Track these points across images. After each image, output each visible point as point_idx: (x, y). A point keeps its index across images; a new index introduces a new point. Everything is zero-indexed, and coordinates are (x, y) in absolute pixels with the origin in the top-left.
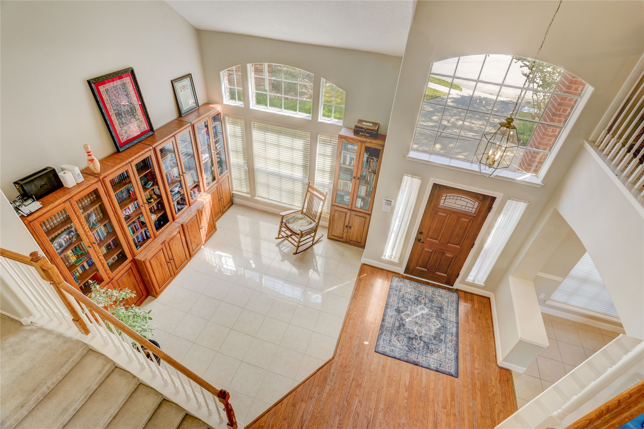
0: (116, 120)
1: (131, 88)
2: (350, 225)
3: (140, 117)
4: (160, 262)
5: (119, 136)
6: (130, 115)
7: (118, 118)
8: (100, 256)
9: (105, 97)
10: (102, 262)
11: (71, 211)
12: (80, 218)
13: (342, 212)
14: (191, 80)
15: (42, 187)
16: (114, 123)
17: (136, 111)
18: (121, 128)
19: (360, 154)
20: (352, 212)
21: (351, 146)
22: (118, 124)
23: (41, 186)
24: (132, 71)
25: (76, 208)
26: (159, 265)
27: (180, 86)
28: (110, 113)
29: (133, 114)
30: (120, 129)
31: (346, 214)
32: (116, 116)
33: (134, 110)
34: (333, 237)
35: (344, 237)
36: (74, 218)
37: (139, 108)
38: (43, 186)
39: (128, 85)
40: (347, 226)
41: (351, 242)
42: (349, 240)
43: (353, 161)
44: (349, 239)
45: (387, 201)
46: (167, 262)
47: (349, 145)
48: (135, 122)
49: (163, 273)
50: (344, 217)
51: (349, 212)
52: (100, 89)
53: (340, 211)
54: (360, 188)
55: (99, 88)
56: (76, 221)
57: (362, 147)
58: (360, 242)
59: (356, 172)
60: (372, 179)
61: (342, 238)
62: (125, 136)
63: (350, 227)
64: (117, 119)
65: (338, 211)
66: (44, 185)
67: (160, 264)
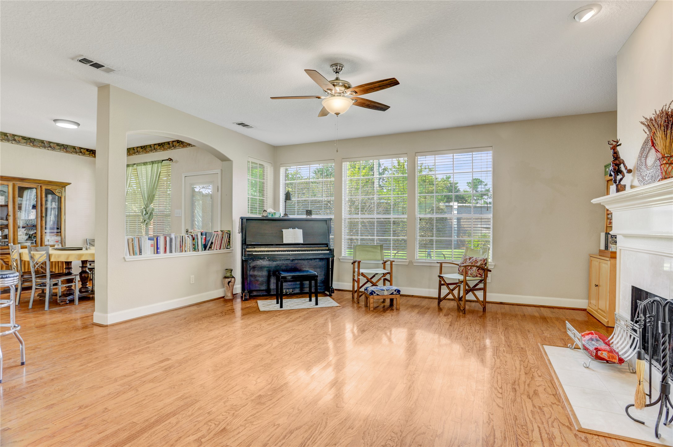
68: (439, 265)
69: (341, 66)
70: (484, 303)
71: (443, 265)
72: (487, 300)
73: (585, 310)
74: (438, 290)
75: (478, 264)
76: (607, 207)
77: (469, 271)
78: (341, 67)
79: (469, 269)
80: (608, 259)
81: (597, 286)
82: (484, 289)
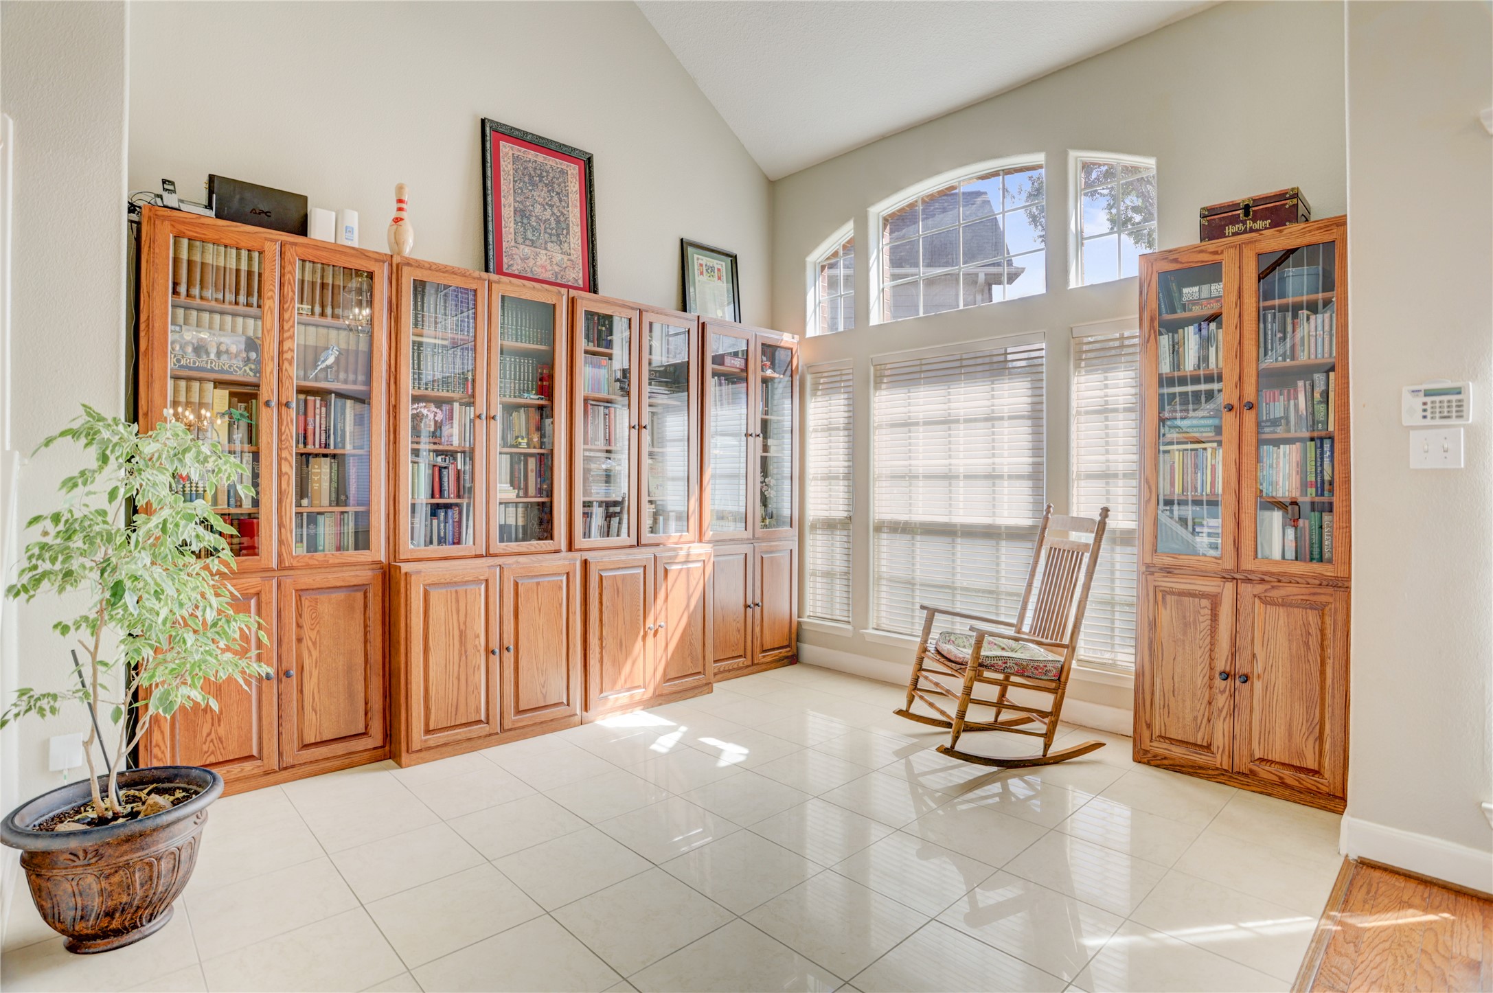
0: (512, 219)
1: (574, 187)
2: (1242, 666)
3: (572, 252)
4: (462, 627)
5: (504, 254)
6: (551, 235)
7: (519, 219)
8: (286, 459)
9: (506, 166)
10: (284, 486)
11: (273, 270)
12: (286, 306)
13: (1192, 595)
14: (734, 268)
15: (256, 213)
16: (503, 223)
17: (568, 233)
18: (516, 242)
19: (1240, 296)
20: (1246, 589)
21: (1196, 289)
22: (512, 230)
23: (254, 209)
24: (589, 160)
25: (290, 272)
26: (457, 633)
27: (700, 262)
28: (502, 199)
29: (558, 235)
30: (513, 243)
31: (1215, 602)
32: (515, 213)
33: (565, 232)
34: (1160, 748)
35: (1220, 741)
36: (270, 294)
37: (580, 234)
38: (260, 213)
39: (569, 179)
40: (1226, 676)
41: (1264, 772)
42: (1246, 760)
43: (1212, 350)
44: (1245, 752)
45: (1429, 399)
46: (489, 652)
47: (1185, 291)
48: (559, 255)
49: (459, 679)
50: (1205, 623)
51: (1230, 586)
52: (501, 147)
53: (1182, 594)
54: (1266, 461)
55: (501, 145)
56: (272, 305)
57: (1245, 261)
58: (1311, 763)
59: (1236, 378)
60: (1317, 396)
61: (1208, 747)
62: (517, 265)
63: (1246, 679)
64: (515, 220)
65: (1172, 593)
66: (263, 212)
67: (461, 632)
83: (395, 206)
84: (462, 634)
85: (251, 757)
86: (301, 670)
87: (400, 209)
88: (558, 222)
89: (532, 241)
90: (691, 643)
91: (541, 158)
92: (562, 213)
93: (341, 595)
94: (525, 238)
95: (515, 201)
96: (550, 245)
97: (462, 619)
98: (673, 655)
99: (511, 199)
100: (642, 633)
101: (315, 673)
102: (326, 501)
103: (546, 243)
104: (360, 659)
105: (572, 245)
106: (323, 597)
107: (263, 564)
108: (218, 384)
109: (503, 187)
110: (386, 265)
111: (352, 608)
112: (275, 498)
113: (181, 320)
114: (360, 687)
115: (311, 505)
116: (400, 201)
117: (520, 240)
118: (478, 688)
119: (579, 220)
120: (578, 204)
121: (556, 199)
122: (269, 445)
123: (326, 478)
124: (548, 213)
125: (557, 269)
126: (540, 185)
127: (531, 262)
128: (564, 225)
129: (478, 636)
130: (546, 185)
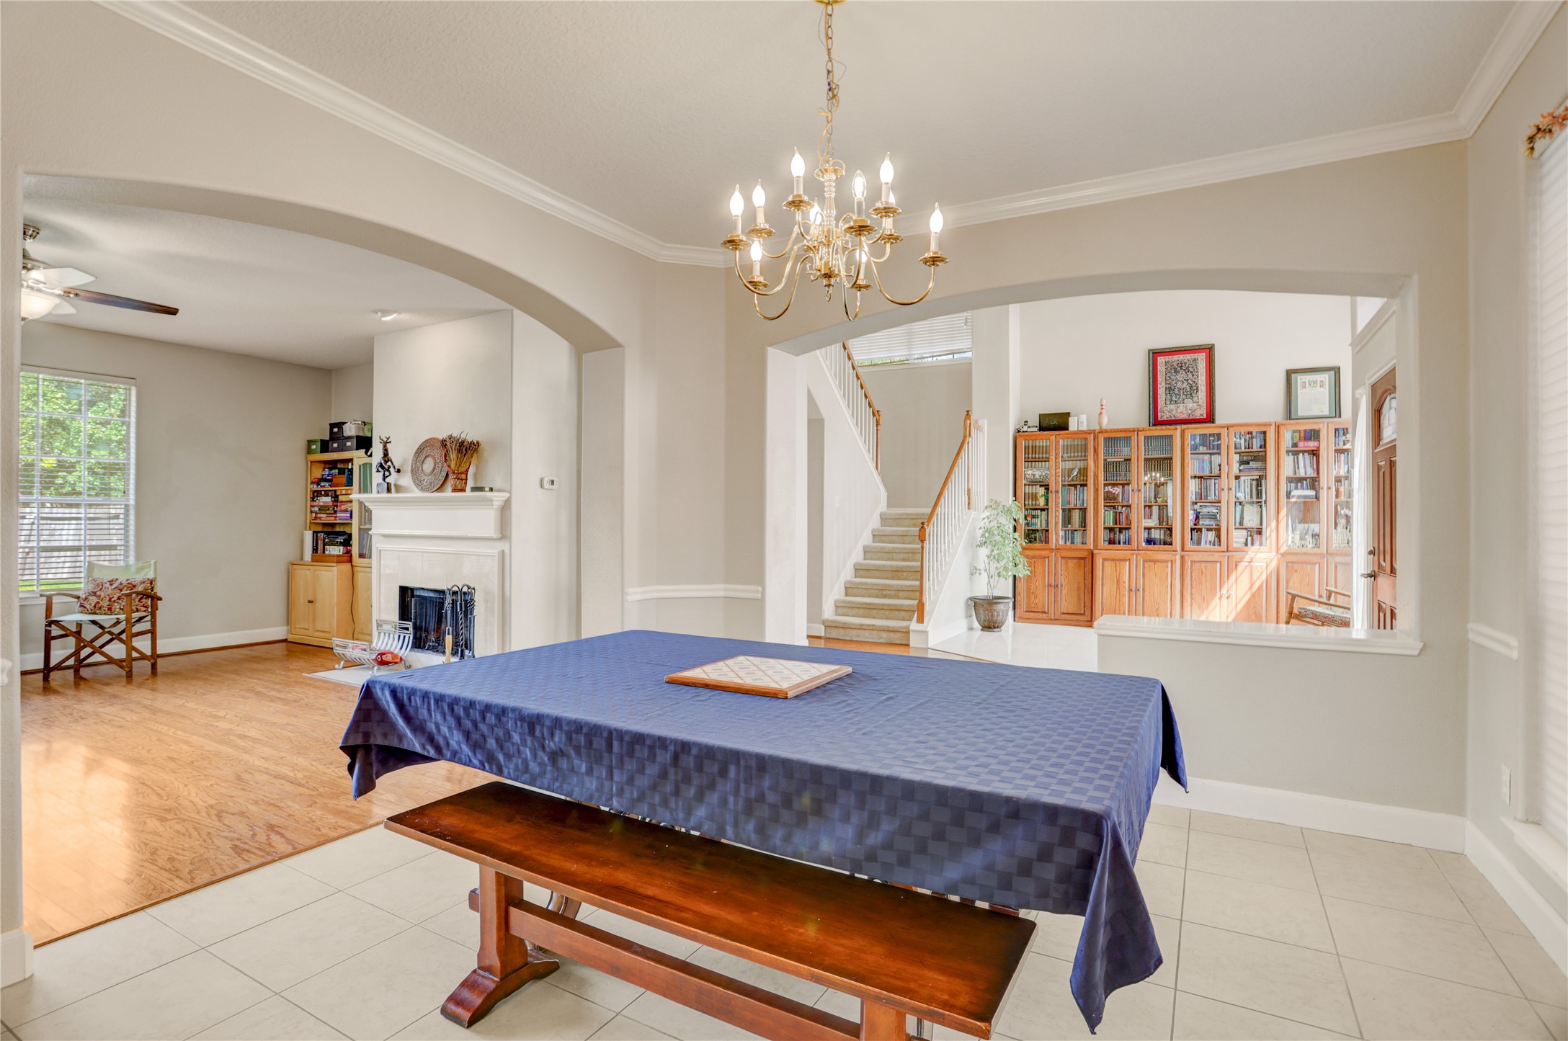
1: (1202, 365)
3: (1199, 400)
4: (1118, 577)
6: (1187, 395)
7: (1168, 393)
8: (1057, 511)
9: (1161, 368)
10: (1057, 520)
11: (1052, 445)
12: (1057, 457)
14: (1337, 376)
15: (1052, 425)
16: (1159, 397)
17: (1198, 391)
18: (1167, 404)
22: (1164, 399)
24: (1212, 348)
25: (1060, 445)
26: (1115, 580)
27: (1302, 378)
28: (1159, 385)
29: (1191, 394)
30: (1164, 405)
32: (1166, 390)
33: (1195, 391)
36: (1052, 454)
39: (1199, 362)
48: (1192, 404)
55: (1159, 359)
56: (1052, 457)
62: (1166, 415)
64: (1166, 394)
66: (1054, 424)
67: (1117, 579)
68: (44, 600)
69: (37, 231)
70: (155, 657)
71: (55, 600)
72: (159, 651)
73: (285, 641)
74: (42, 654)
75: (140, 589)
76: (367, 504)
77: (116, 604)
78: (35, 234)
79: (114, 601)
80: (335, 564)
81: (311, 602)
82: (153, 632)
83: (1100, 407)
84: (1118, 581)
85: (1045, 612)
86: (1062, 586)
87: (1102, 409)
88: (1191, 387)
89: (1176, 401)
90: (1255, 607)
91: (1181, 357)
92: (1194, 382)
93: (1076, 561)
94: (1171, 401)
95: (1166, 384)
96: (1186, 401)
97: (1118, 574)
98: (1241, 610)
99: (1164, 383)
100: (1218, 596)
101: (1066, 588)
102: (1077, 526)
103: (1184, 400)
104: (1082, 585)
105: (1200, 397)
106: (1069, 561)
107: (1050, 547)
108: (1041, 486)
109: (1159, 379)
110: (1092, 435)
111: (1080, 566)
112: (1054, 524)
113: (1027, 466)
114: (1082, 596)
115: (1072, 527)
116: (1102, 405)
117: (1168, 402)
118: (1124, 604)
119: (1205, 383)
120: (1205, 374)
121: (1190, 375)
122: (1052, 506)
123: (1077, 517)
124: (1185, 385)
125: (1190, 412)
126: (1181, 372)
127: (1174, 412)
128: (1195, 388)
129: (1125, 582)
130: (1184, 370)
